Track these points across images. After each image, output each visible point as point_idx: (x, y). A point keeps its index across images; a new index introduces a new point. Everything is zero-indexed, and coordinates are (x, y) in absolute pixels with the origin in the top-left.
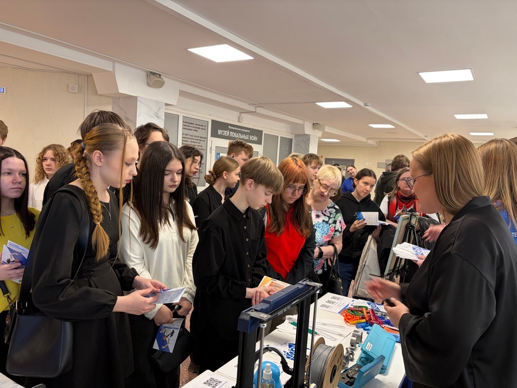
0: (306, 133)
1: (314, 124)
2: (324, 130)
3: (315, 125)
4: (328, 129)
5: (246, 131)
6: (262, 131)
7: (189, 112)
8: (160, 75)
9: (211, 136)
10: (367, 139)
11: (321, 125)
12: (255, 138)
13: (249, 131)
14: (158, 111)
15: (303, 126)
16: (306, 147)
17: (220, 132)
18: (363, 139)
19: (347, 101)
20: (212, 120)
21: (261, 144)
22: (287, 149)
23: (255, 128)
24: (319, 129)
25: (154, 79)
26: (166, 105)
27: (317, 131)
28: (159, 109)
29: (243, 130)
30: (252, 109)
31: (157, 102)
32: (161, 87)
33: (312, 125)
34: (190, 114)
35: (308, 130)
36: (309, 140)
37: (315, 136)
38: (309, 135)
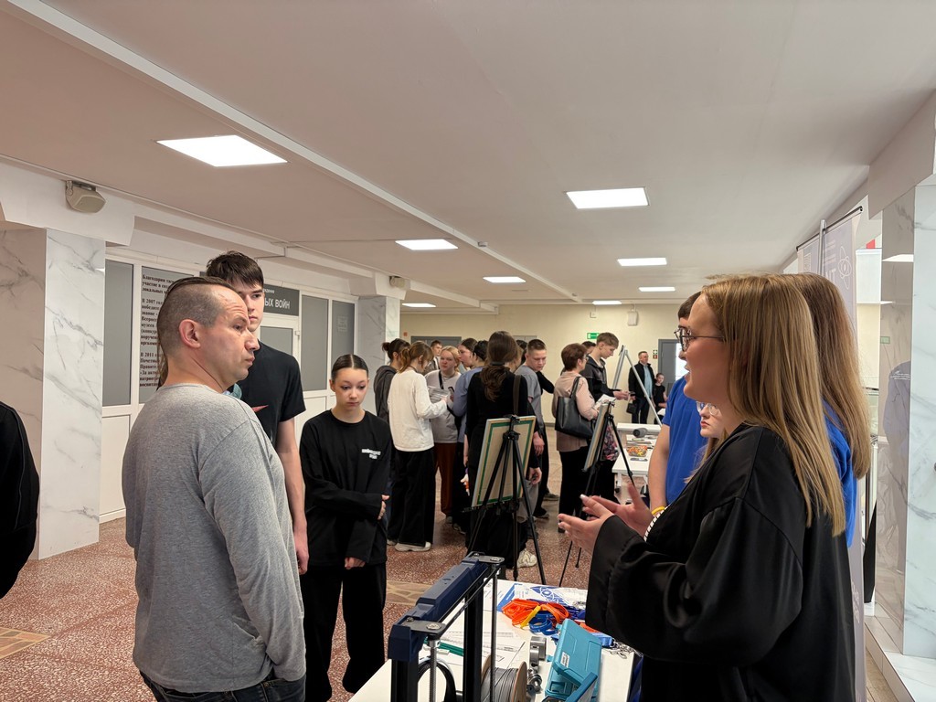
0: (379, 293)
1: (391, 278)
2: (409, 288)
3: (393, 280)
4: (415, 287)
6: (298, 291)
7: (155, 259)
8: (94, 188)
10: (481, 301)
11: (403, 280)
12: (286, 304)
13: (273, 292)
14: (92, 258)
15: (372, 282)
16: (379, 319)
18: (474, 303)
19: (450, 238)
21: (298, 315)
22: (346, 323)
23: (285, 285)
24: (400, 286)
25: (82, 194)
26: (109, 244)
27: (397, 289)
28: (94, 254)
30: (279, 250)
31: (90, 240)
32: (96, 212)
33: (388, 278)
34: (158, 263)
35: (382, 288)
36: (383, 305)
37: (394, 297)
38: (383, 298)
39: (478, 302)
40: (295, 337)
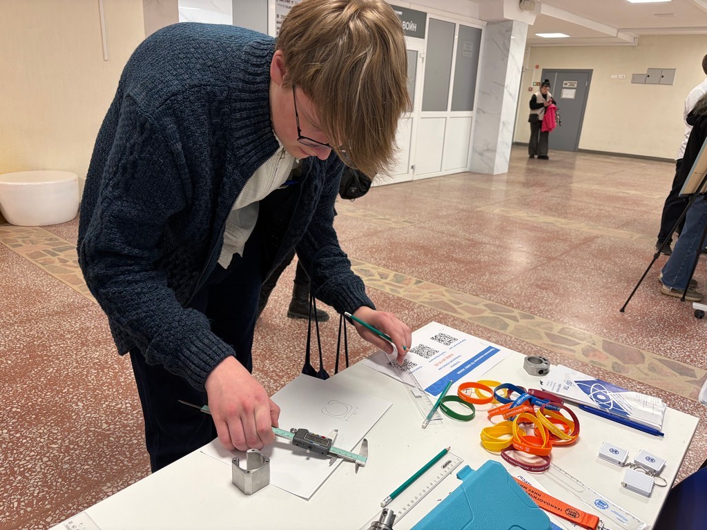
0: (507, 16)
2: (540, 11)
4: (546, 10)
6: (426, 14)
10: (619, 30)
11: (533, 2)
12: (413, 27)
15: (500, 5)
16: (504, 43)
18: (612, 32)
21: (424, 38)
22: (471, 48)
23: (413, 7)
24: (530, 9)
27: (526, 13)
33: (517, 2)
35: (510, 12)
36: (510, 30)
37: (522, 21)
38: (511, 21)
39: (616, 31)
40: (420, 60)
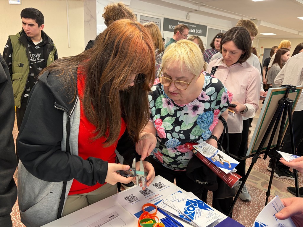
2: (260, 24)
4: (263, 24)
5: (193, 26)
6: (207, 26)
7: (145, 12)
9: (164, 30)
11: (257, 20)
12: (201, 32)
13: (195, 26)
17: (170, 27)
20: (164, 18)
21: (206, 36)
23: (201, 24)
29: (191, 25)
30: (196, 7)
34: (146, 14)
